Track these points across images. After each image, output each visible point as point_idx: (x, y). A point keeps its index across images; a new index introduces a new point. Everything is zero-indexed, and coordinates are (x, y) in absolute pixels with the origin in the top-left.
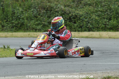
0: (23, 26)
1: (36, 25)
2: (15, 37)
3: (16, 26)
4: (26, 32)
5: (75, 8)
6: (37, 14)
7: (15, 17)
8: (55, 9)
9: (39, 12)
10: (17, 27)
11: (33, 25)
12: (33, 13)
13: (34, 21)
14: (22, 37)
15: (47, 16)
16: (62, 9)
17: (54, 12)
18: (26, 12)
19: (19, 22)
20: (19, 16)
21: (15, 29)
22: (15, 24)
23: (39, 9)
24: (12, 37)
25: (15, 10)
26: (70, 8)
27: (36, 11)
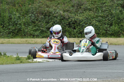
0: (21, 32)
1: (34, 31)
2: (12, 44)
3: (13, 31)
4: (24, 38)
5: (74, 13)
6: (35, 19)
7: (12, 23)
8: (54, 14)
9: (37, 17)
10: (13, 33)
11: (31, 31)
12: (30, 19)
13: (31, 26)
14: (19, 43)
15: (45, 21)
16: (61, 14)
17: (53, 18)
18: (24, 17)
19: (16, 28)
20: (16, 21)
21: (12, 35)
22: (12, 29)
23: (37, 14)
24: (9, 44)
25: (12, 15)
26: (69, 13)
27: (34, 16)
